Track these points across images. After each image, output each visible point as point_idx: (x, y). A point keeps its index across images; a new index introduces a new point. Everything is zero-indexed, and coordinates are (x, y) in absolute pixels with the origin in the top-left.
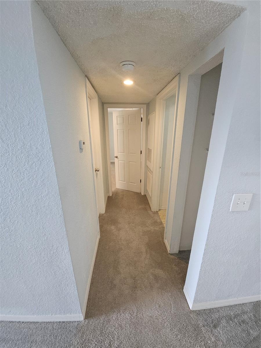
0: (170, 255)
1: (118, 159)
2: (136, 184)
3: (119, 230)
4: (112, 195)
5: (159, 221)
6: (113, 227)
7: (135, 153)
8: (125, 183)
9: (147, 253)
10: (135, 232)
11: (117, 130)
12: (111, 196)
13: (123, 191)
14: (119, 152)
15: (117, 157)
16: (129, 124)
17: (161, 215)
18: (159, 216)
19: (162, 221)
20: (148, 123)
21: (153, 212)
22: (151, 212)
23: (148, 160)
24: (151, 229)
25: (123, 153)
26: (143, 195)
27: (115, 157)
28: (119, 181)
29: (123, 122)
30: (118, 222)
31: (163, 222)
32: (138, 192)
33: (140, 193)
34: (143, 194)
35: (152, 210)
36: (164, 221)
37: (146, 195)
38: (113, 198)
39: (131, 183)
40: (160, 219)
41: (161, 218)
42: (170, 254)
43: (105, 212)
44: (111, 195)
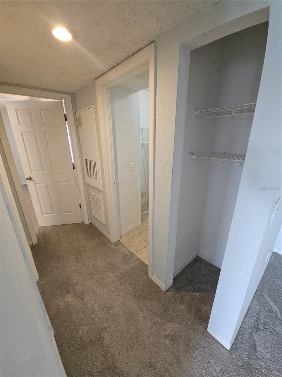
0: (166, 293)
1: (33, 181)
2: (73, 213)
3: (82, 296)
4: (38, 241)
5: (127, 252)
6: (69, 299)
7: (63, 169)
8: (55, 215)
9: (141, 310)
10: (108, 287)
11: (22, 134)
12: (37, 245)
13: (55, 228)
14: (32, 170)
15: (30, 179)
16: (43, 124)
17: (126, 243)
18: (124, 245)
19: (131, 250)
20: (78, 123)
21: (115, 244)
22: (112, 244)
23: (88, 176)
24: (126, 269)
25: (41, 170)
26: (87, 225)
27: (27, 179)
28: (43, 215)
29: (32, 121)
30: (72, 284)
31: (134, 252)
32: (78, 222)
33: (83, 222)
34: (87, 223)
35: (111, 241)
36: (134, 250)
37: (91, 223)
38: (42, 245)
39: (64, 212)
40: (127, 249)
41: (127, 247)
42: (165, 291)
43: (38, 277)
44: (35, 241)
